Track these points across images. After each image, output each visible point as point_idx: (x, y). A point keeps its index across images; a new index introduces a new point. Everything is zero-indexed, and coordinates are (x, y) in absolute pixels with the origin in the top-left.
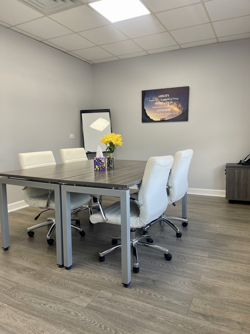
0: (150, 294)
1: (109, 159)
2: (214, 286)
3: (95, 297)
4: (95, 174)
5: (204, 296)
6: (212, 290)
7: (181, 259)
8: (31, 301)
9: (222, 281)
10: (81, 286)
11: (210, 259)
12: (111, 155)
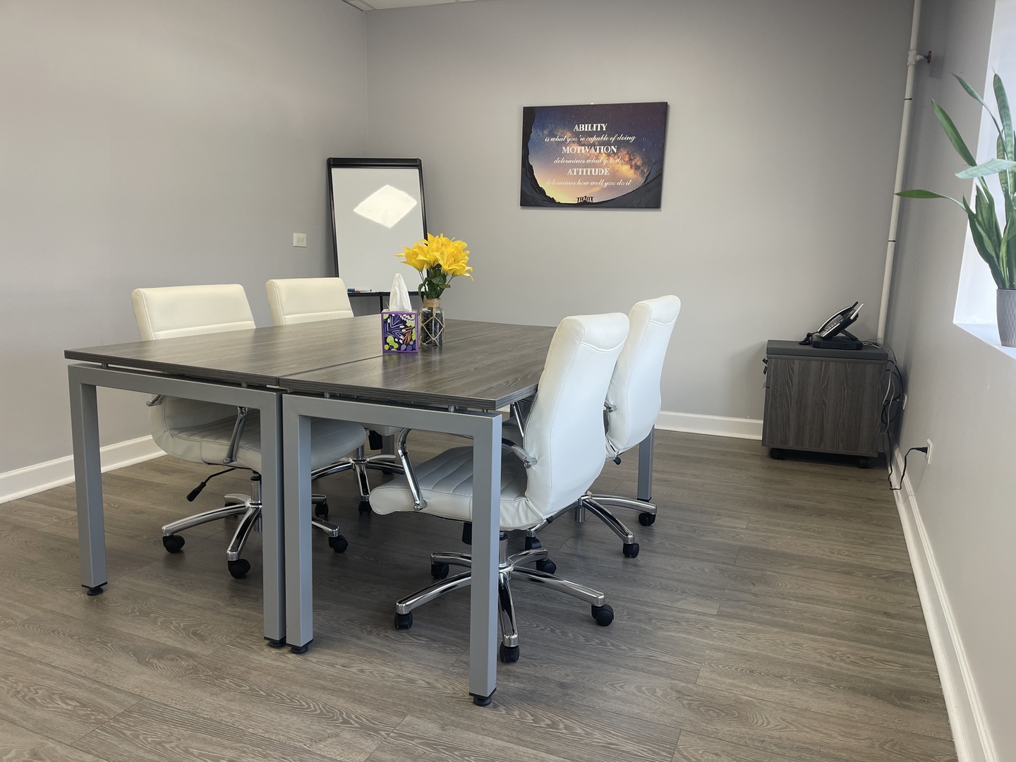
0: (553, 725)
1: (427, 316)
2: (739, 699)
3: (388, 735)
4: (384, 362)
5: (711, 728)
6: (735, 710)
7: (639, 621)
8: (187, 751)
9: (759, 684)
10: (341, 703)
11: (723, 622)
12: (435, 306)
